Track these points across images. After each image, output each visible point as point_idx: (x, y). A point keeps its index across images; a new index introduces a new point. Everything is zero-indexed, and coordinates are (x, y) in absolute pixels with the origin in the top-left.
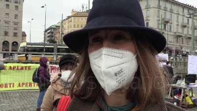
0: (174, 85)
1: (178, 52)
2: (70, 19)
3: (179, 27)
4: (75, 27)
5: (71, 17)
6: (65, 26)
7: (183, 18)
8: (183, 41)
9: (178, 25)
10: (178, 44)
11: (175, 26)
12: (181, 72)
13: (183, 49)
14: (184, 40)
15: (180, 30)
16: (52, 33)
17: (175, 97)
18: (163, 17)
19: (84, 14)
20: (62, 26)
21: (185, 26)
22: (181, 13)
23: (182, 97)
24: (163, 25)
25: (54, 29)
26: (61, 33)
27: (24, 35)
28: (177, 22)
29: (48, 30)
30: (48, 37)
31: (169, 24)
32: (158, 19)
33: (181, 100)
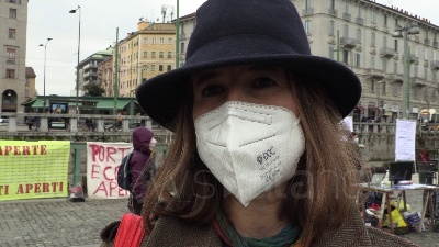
0: (365, 185)
1: (374, 113)
2: (135, 40)
3: (377, 57)
4: (145, 57)
5: (138, 34)
6: (125, 55)
7: (385, 38)
8: (384, 89)
9: (373, 53)
10: (375, 96)
11: (369, 56)
12: (381, 157)
13: (385, 107)
14: (387, 86)
15: (379, 65)
16: (95, 70)
17: (368, 211)
18: (341, 36)
19: (167, 27)
20: (118, 56)
21: (388, 56)
22: (380, 28)
23: (382, 212)
24: (341, 53)
25: (99, 61)
26: (114, 69)
27: (30, 75)
28: (373, 46)
29: (85, 63)
30: (86, 79)
31: (354, 51)
32: (329, 39)
33: (380, 217)
